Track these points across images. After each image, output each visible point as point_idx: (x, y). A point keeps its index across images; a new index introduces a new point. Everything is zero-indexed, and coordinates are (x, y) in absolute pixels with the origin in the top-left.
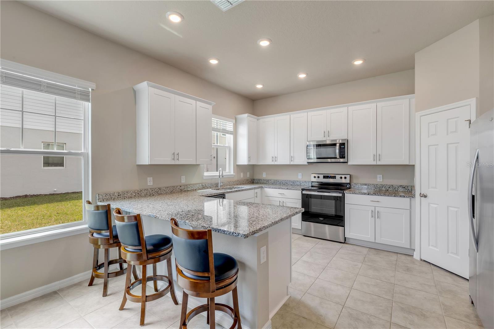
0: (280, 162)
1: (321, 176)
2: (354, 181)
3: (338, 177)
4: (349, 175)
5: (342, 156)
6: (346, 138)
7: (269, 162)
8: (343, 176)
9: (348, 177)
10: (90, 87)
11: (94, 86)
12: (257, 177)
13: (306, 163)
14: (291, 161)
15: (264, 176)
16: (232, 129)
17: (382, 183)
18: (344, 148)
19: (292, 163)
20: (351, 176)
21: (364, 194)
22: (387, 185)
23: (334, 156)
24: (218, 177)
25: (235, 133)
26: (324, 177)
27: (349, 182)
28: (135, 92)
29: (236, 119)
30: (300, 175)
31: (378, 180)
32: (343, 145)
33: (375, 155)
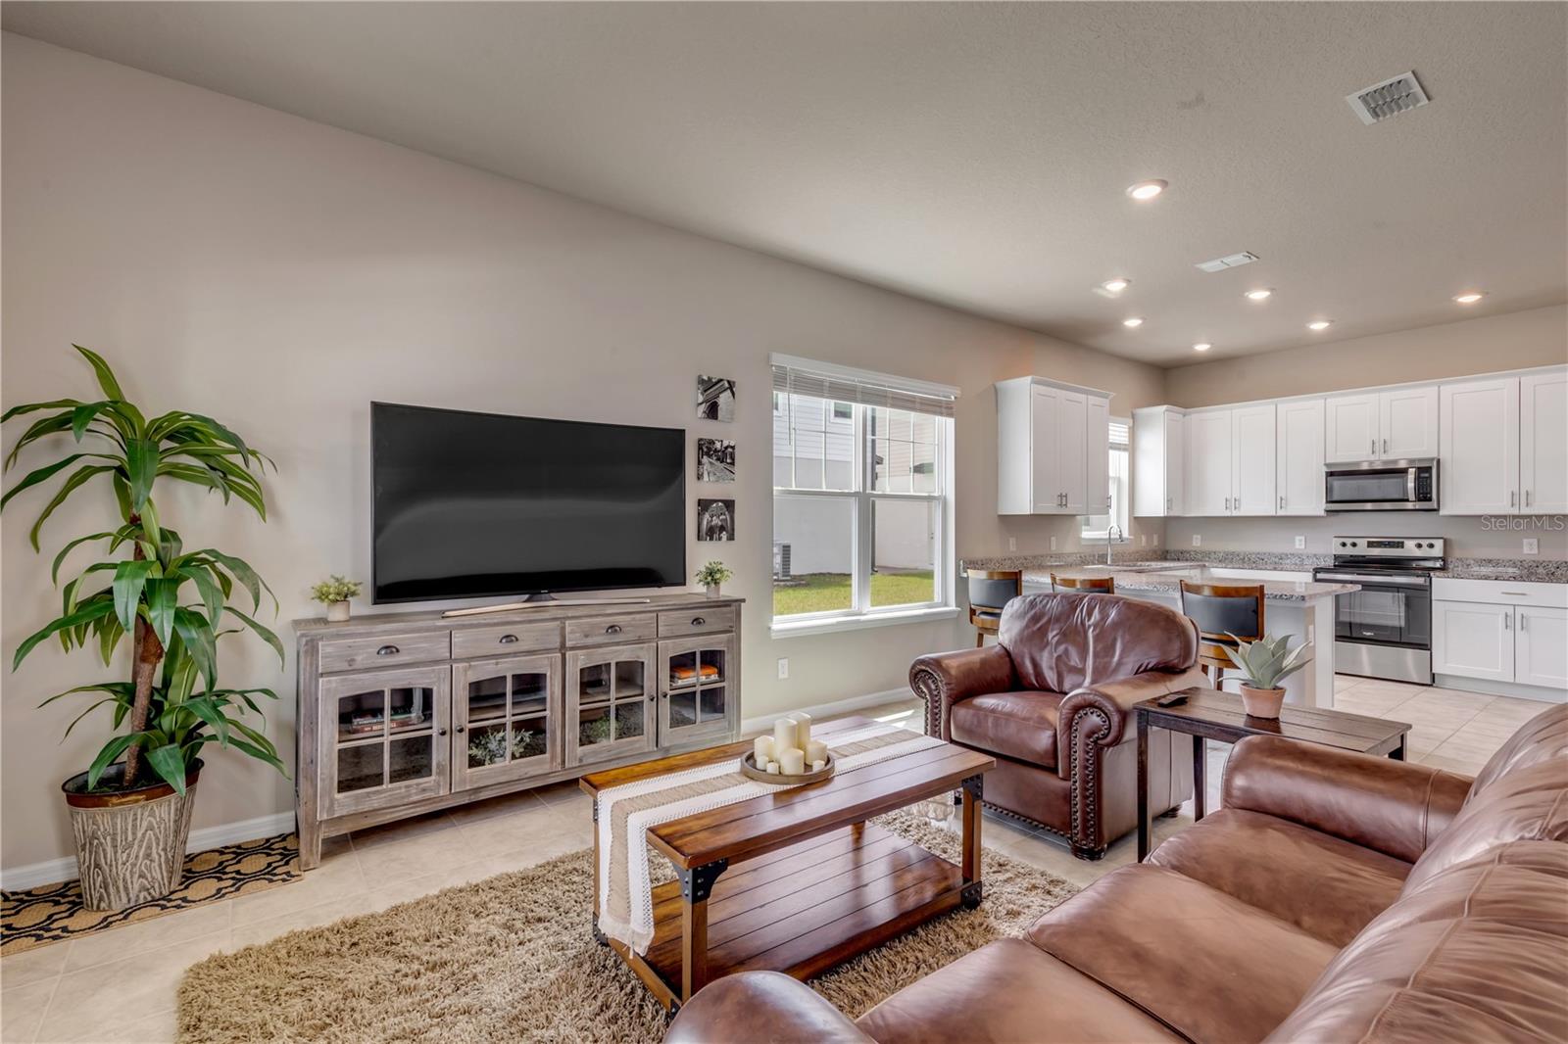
0: (1247, 510)
1: (1362, 543)
2: (1457, 553)
3: (1410, 545)
4: (1441, 541)
5: (1423, 494)
6: (1435, 455)
7: (1217, 509)
8: (1425, 543)
9: (1439, 544)
10: (951, 394)
11: (958, 392)
12: (1174, 545)
13: (1322, 513)
14: (1279, 507)
15: (1197, 542)
16: (1127, 439)
17: (1536, 559)
18: (1430, 477)
19: (1281, 513)
20: (1446, 542)
21: (1486, 579)
22: (1550, 562)
23: (1401, 497)
24: (1107, 542)
25: (1131, 448)
26: (1370, 545)
27: (1441, 555)
28: (996, 391)
29: (1133, 417)
30: (1300, 541)
31: (1526, 550)
32: (1427, 472)
33: (1516, 490)
